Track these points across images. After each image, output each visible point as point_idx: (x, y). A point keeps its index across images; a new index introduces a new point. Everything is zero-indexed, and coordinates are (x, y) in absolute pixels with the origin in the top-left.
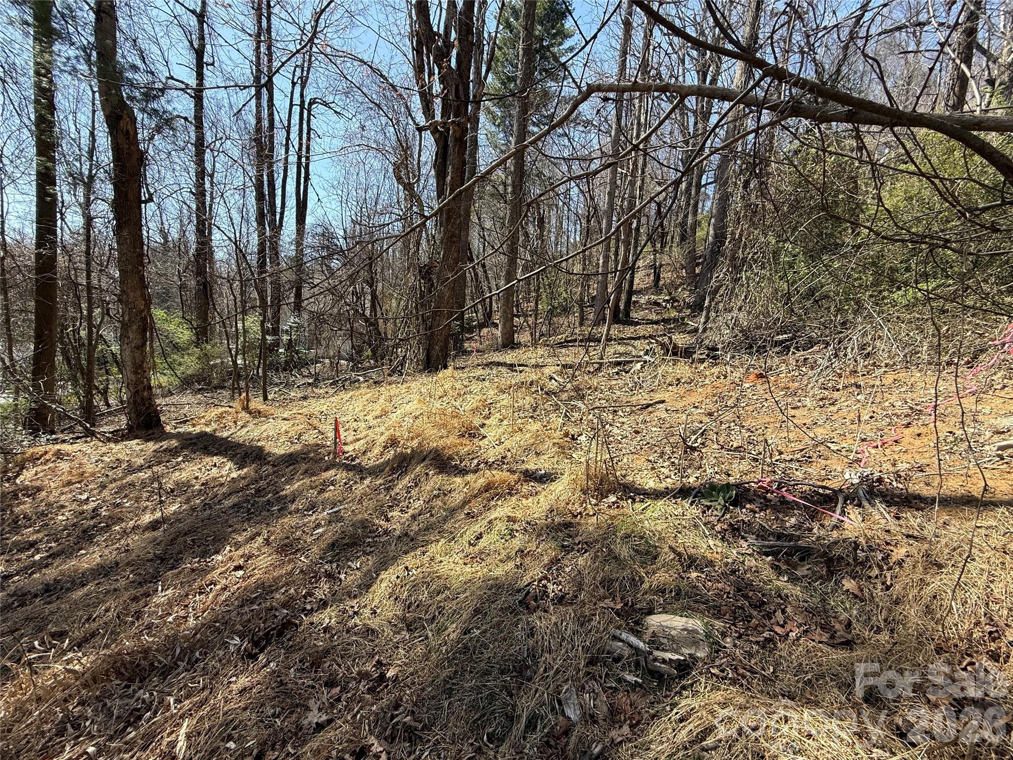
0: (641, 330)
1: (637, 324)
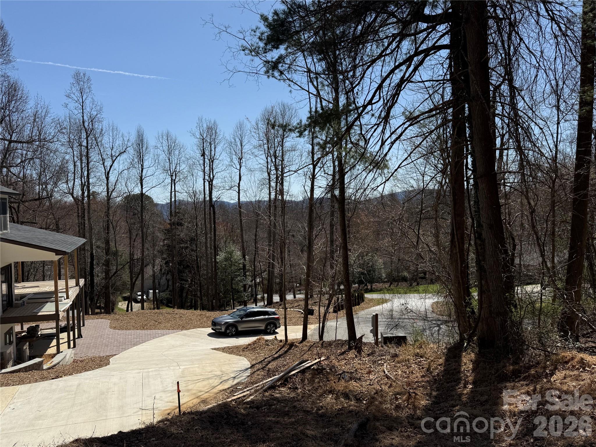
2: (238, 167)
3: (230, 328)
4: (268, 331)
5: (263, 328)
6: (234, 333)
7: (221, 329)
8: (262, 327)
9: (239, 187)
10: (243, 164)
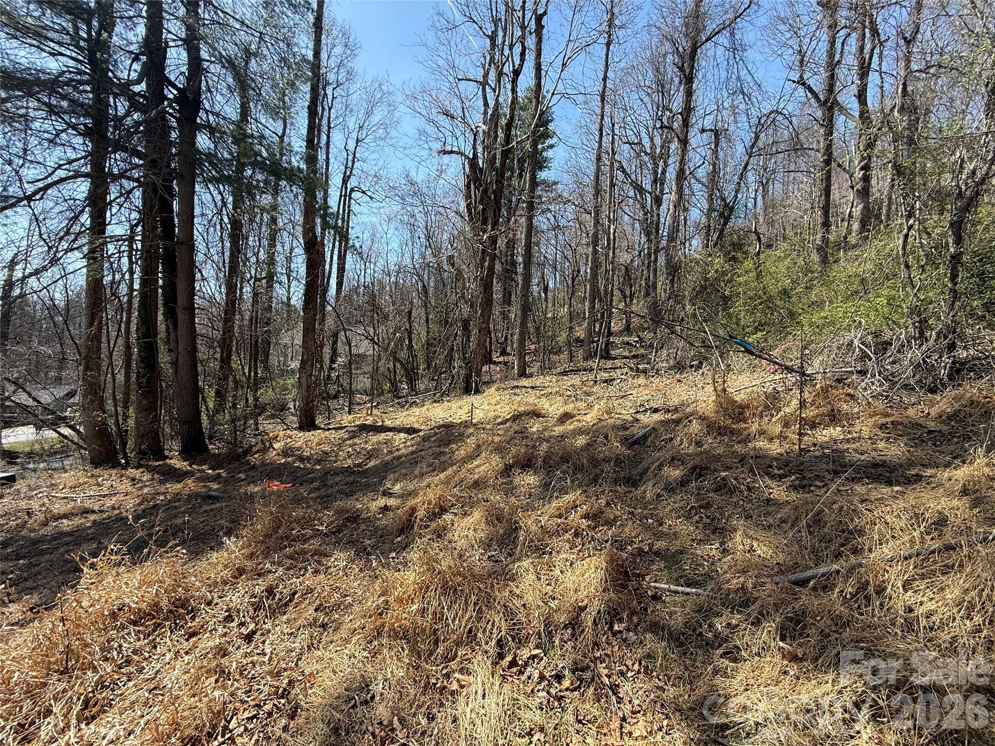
0: (618, 363)
1: (615, 359)
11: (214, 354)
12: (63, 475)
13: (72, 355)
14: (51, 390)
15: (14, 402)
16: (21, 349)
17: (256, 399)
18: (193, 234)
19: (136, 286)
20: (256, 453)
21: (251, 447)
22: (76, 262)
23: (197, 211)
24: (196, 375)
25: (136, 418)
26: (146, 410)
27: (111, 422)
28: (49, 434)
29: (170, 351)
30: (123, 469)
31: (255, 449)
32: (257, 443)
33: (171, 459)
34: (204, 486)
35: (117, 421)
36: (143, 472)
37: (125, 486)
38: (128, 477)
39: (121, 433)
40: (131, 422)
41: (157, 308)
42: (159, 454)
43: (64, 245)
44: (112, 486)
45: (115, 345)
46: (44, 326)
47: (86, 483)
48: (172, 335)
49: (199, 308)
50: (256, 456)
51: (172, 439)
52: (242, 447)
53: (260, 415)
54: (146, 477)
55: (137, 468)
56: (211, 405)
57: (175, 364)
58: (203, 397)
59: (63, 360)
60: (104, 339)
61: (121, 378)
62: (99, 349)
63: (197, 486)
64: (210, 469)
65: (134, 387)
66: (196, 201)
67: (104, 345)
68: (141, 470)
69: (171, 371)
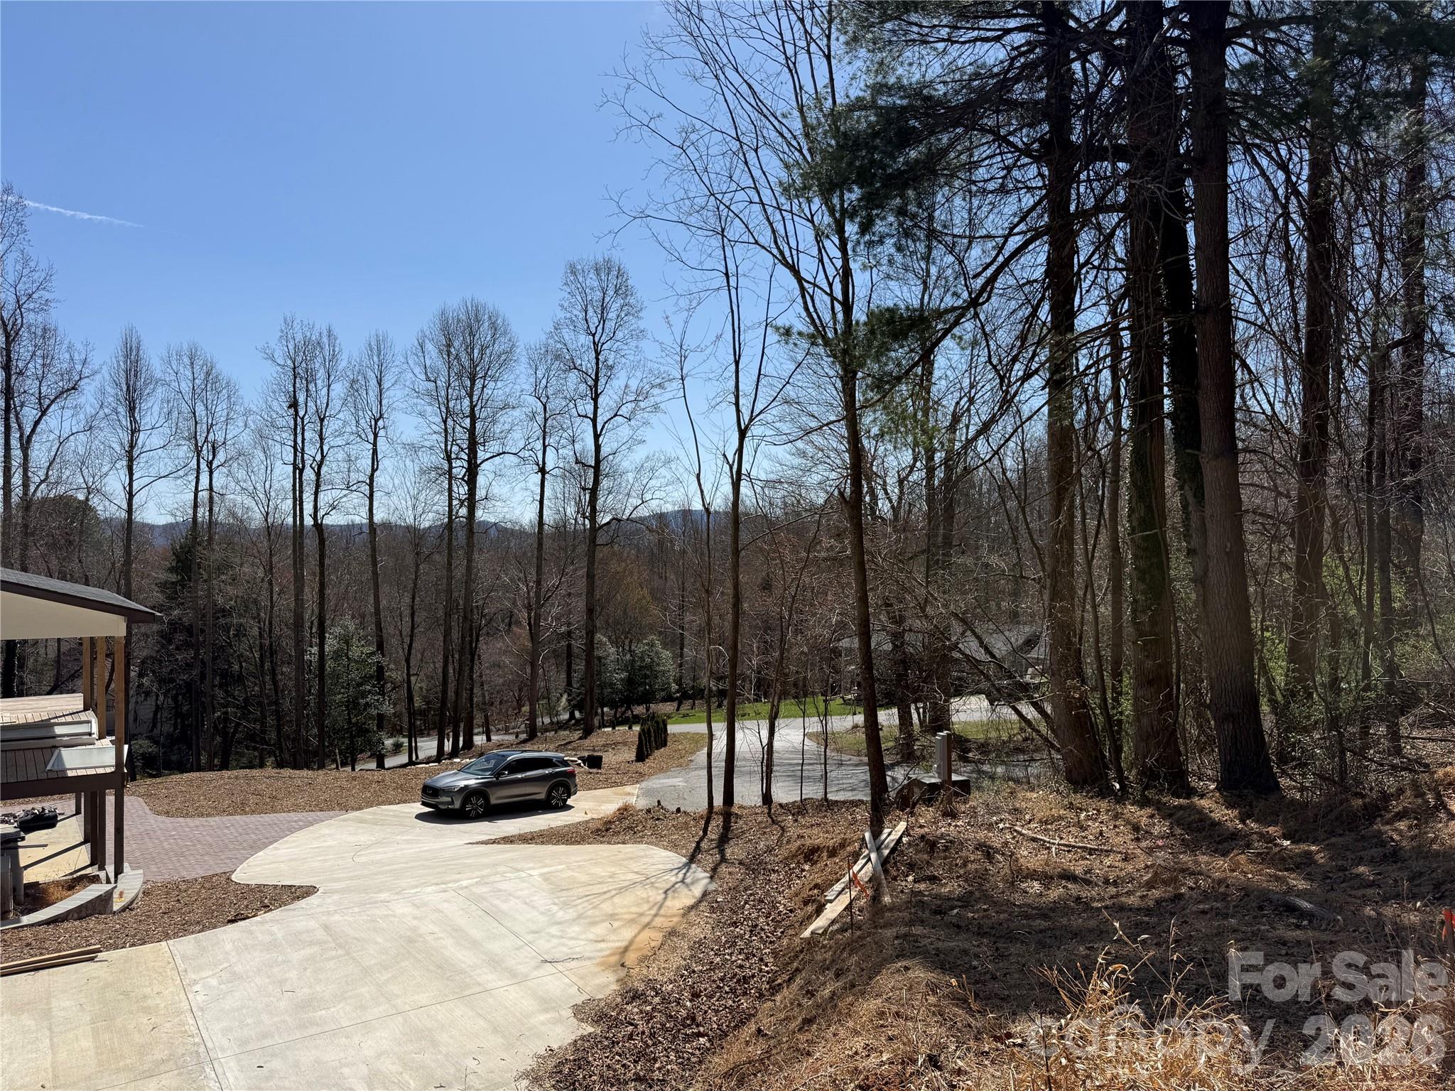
2: (371, 437)
3: (473, 800)
4: (554, 802)
5: (542, 796)
6: (481, 810)
7: (452, 803)
8: (540, 792)
9: (371, 485)
10: (382, 433)
11: (1281, 552)
12: (1028, 794)
13: (1032, 571)
14: (1007, 633)
15: (963, 653)
16: (969, 561)
17: (1392, 669)
18: (1227, 283)
19: (1126, 424)
20: (1400, 816)
21: (1386, 797)
22: (1034, 396)
23: (1234, 226)
24: (1242, 607)
25: (1136, 699)
26: (1150, 683)
27: (1094, 700)
28: (1006, 712)
29: (1191, 552)
30: (1118, 802)
31: (1396, 806)
32: (1401, 791)
33: (1202, 796)
34: (1277, 879)
35: (1104, 700)
36: (1152, 816)
37: (1121, 839)
38: (1128, 822)
39: (1111, 727)
40: (1127, 706)
41: (1162, 462)
42: (1181, 785)
43: (1018, 370)
44: (1101, 833)
45: (1094, 547)
46: (993, 520)
47: (1061, 818)
48: (1194, 517)
49: (1246, 450)
50: (1402, 825)
51: (1201, 751)
52: (1363, 796)
53: (1403, 710)
54: (1160, 827)
55: (1142, 806)
56: (1280, 679)
57: (1200, 581)
58: (1261, 659)
59: (1019, 579)
60: (1078, 537)
61: (1105, 611)
62: (1071, 554)
63: (1260, 873)
64: (1285, 837)
65: (1128, 630)
66: (1231, 205)
67: (1078, 548)
68: (1149, 811)
69: (1193, 596)
